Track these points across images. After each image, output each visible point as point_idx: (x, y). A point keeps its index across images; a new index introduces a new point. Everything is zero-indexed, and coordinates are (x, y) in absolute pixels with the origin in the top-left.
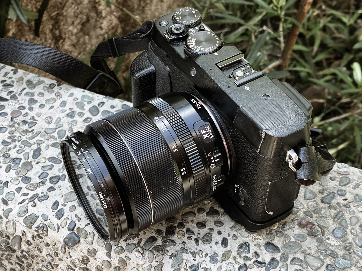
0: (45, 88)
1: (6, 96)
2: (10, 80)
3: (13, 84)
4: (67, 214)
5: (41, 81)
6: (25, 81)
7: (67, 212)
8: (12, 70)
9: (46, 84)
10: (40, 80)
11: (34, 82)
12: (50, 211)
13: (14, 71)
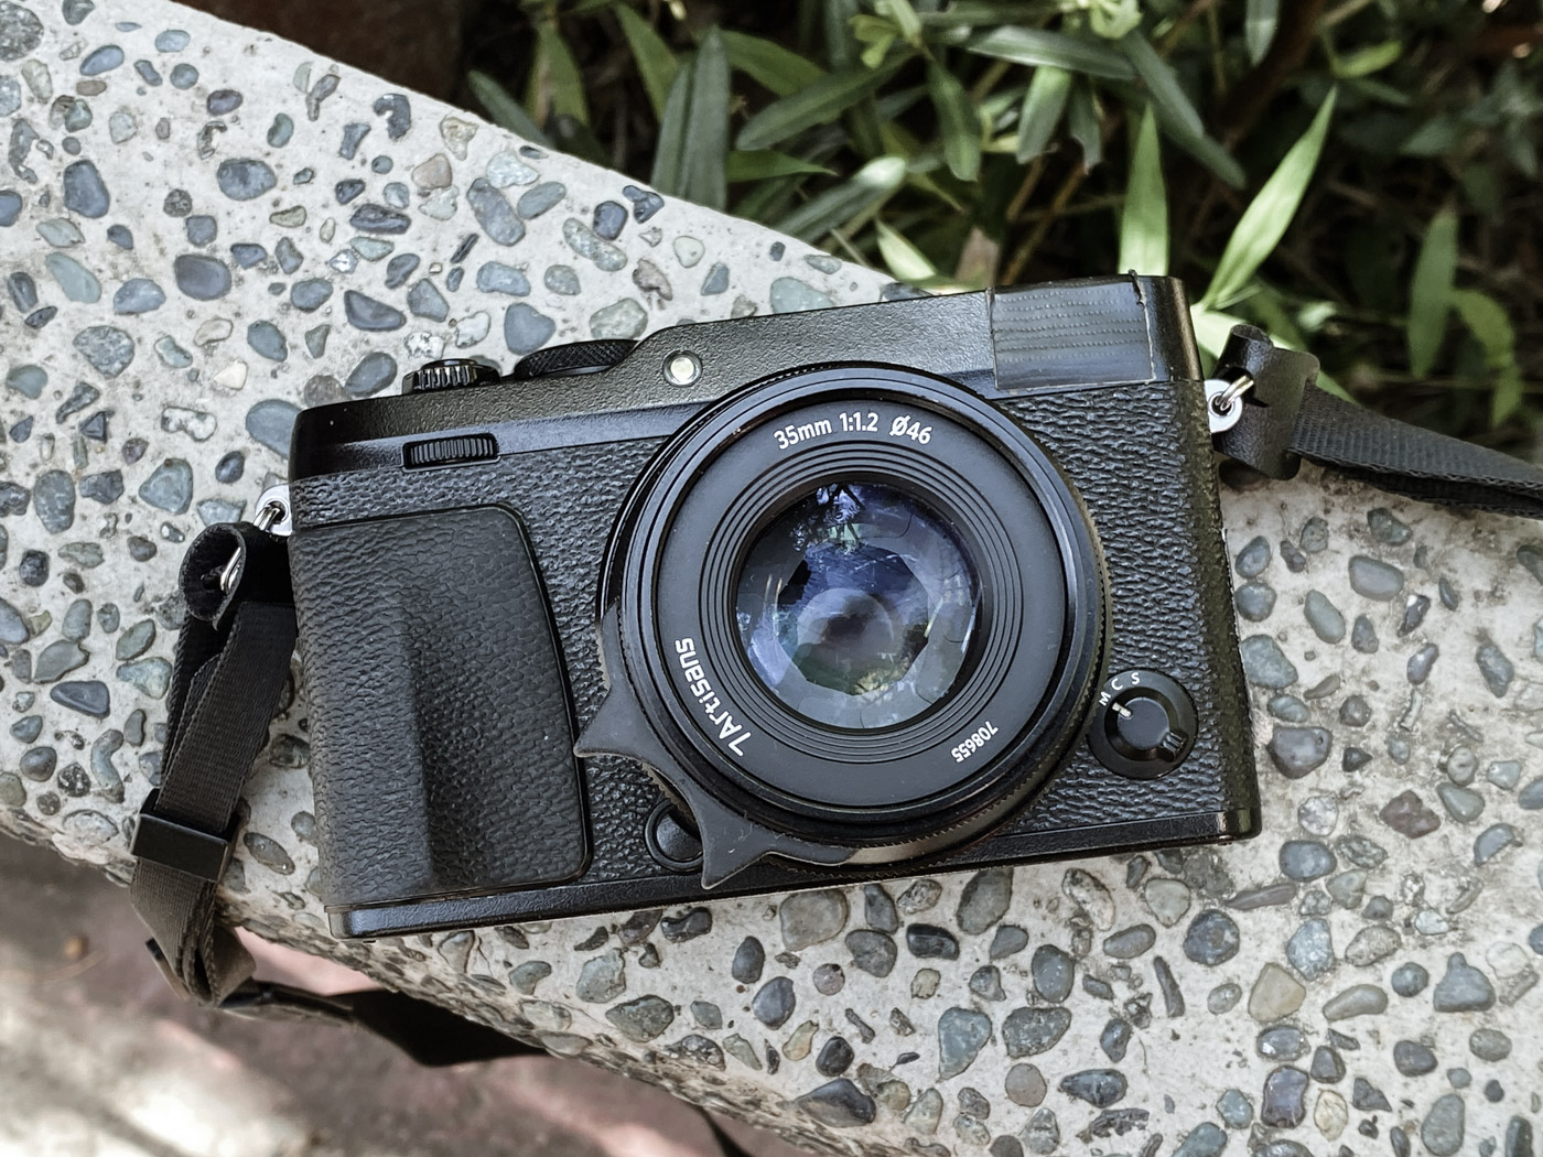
0: (578, 239)
1: (385, 290)
2: (382, 181)
3: (406, 206)
4: (810, 1005)
5: (548, 185)
6: (463, 190)
7: (808, 997)
8: (380, 108)
9: (577, 208)
10: (542, 181)
11: (514, 195)
12: (726, 985)
13: (389, 114)
